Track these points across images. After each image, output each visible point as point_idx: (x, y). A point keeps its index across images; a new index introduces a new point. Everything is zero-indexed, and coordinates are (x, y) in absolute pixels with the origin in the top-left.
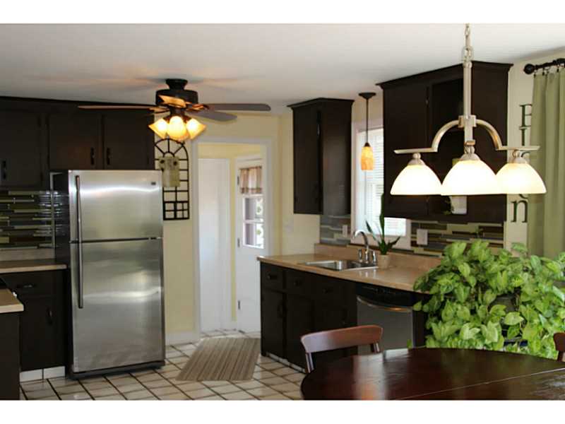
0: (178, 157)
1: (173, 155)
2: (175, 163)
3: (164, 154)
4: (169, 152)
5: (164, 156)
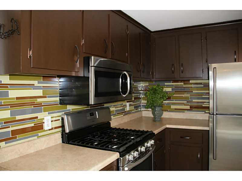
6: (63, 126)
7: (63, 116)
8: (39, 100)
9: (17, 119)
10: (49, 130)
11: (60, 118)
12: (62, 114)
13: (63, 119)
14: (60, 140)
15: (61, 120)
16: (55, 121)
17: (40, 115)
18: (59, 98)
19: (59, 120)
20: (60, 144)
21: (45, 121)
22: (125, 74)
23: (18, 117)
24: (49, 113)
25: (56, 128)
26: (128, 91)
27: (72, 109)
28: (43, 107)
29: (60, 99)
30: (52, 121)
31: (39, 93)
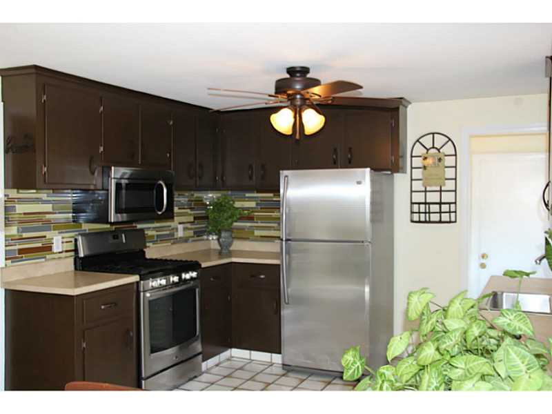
0: (443, 153)
1: (439, 150)
2: (440, 160)
3: (428, 150)
4: (433, 147)
5: (427, 153)
6: (76, 250)
7: (77, 237)
8: (48, 216)
9: (24, 237)
10: (60, 253)
11: (73, 240)
12: (76, 235)
13: (76, 240)
14: (72, 267)
15: (73, 242)
16: (67, 242)
17: (48, 234)
18: (71, 215)
19: (71, 242)
20: (71, 271)
21: (54, 241)
22: (160, 184)
23: (25, 235)
24: (59, 233)
25: (67, 251)
26: (165, 207)
27: (89, 230)
28: (52, 225)
29: (73, 216)
30: (63, 242)
31: (48, 208)
